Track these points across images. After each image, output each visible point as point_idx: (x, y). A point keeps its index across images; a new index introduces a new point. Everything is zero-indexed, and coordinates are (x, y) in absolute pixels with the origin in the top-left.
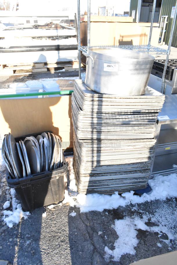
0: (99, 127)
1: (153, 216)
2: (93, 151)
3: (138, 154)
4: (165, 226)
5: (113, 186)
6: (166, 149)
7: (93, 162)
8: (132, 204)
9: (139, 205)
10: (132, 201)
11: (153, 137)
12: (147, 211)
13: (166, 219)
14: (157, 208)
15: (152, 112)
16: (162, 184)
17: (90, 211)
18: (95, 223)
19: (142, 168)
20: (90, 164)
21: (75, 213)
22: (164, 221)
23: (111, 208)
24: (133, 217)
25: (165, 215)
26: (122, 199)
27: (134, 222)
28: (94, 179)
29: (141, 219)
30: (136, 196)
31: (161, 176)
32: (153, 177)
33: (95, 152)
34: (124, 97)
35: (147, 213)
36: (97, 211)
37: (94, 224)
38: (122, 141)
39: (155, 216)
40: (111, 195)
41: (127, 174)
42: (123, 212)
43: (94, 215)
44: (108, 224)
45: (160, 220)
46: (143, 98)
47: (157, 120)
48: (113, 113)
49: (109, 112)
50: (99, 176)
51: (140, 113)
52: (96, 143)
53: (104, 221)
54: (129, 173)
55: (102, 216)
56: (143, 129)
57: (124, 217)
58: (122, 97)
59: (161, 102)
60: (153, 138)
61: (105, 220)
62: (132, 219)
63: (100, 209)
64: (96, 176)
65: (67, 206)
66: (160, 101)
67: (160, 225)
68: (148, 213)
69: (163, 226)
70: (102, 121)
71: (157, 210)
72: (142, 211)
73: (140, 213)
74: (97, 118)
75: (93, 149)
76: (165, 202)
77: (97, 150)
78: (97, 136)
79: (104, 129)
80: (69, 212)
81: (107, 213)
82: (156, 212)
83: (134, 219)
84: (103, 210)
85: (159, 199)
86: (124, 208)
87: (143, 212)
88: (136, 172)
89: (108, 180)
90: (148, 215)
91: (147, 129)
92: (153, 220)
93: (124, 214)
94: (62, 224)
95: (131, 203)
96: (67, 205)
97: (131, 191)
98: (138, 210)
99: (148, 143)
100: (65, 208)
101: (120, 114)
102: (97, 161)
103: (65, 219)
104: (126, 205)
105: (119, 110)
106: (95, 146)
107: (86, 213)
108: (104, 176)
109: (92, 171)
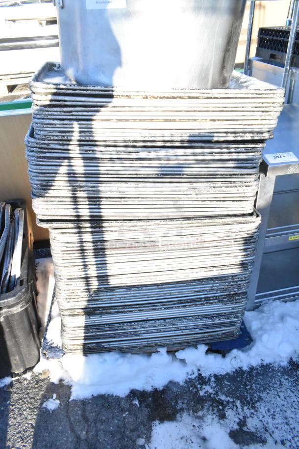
0: (89, 184)
1: (253, 411)
2: (82, 250)
3: (210, 257)
4: (283, 443)
5: (150, 335)
6: (290, 239)
7: (87, 278)
8: (203, 377)
9: (219, 379)
10: (202, 370)
11: (251, 212)
12: (237, 398)
13: (285, 421)
14: (265, 390)
15: (245, 138)
16: (280, 325)
17: (95, 395)
18: (102, 432)
19: (222, 291)
20: (81, 284)
21: (58, 401)
22: (279, 426)
23: (149, 389)
24: (200, 413)
25: (285, 409)
26: (177, 364)
27: (201, 431)
28: (96, 320)
29: (221, 421)
30: (211, 357)
31: (278, 302)
32: (260, 306)
33: (90, 253)
34: (156, 95)
35: (238, 403)
36: (112, 395)
37: (97, 435)
38: (162, 222)
39: (257, 411)
40: (149, 354)
41: (185, 306)
42: (176, 398)
43: (103, 406)
44: (135, 434)
45: (270, 425)
46: (215, 98)
47: (261, 161)
48: (129, 144)
49: (115, 141)
50: (111, 313)
51: (210, 142)
52: (90, 230)
53: (125, 427)
54: (189, 306)
55: (123, 410)
56: (221, 189)
57: (178, 415)
58: (148, 94)
59: (272, 109)
60: (251, 214)
61: (128, 422)
62: (197, 420)
63: (121, 391)
64: (101, 314)
65: (42, 380)
66: (268, 105)
67: (270, 441)
68: (241, 402)
69: (276, 442)
70: (100, 168)
71: (263, 395)
72: (227, 397)
73: (221, 402)
74: (84, 159)
75: (82, 246)
76: (285, 371)
77: (94, 249)
78: (88, 210)
79: (105, 189)
80: (45, 398)
81: (136, 402)
82: (260, 399)
83: (204, 421)
84: (127, 392)
85: (270, 364)
86: (181, 386)
87: (229, 399)
88: (207, 300)
89: (136, 323)
90: (240, 410)
91: (234, 190)
92: (252, 424)
93: (180, 405)
94: (18, 433)
95: (200, 375)
96: (42, 377)
97: (199, 346)
98: (217, 393)
99: (237, 228)
100: (36, 386)
101: (149, 145)
102: (98, 277)
103: (29, 417)
104: (187, 379)
105: (146, 135)
106: (88, 237)
107: (84, 402)
108: (123, 312)
109: (88, 301)
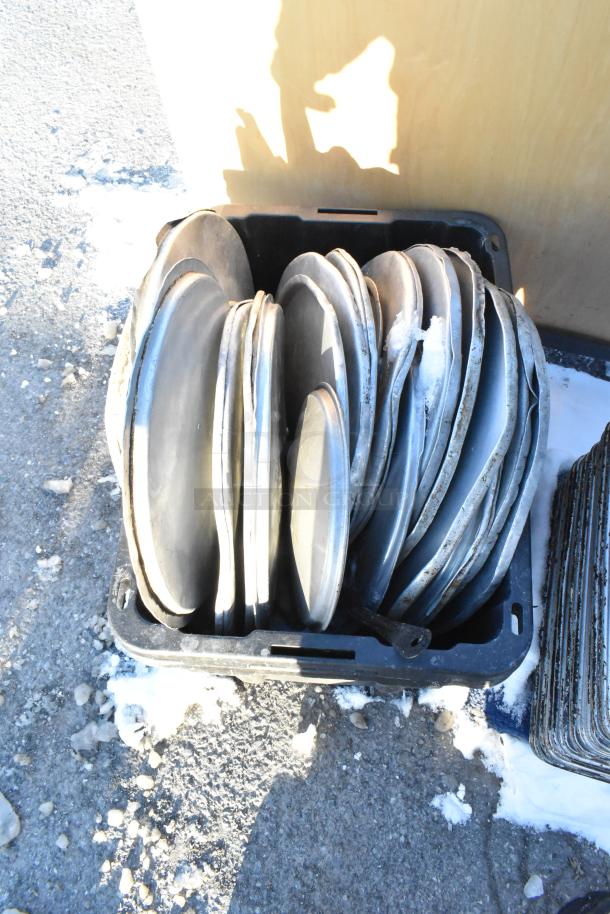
17: (554, 827)
21: (468, 809)
36: (593, 845)
43: (570, 866)
80: (440, 784)
107: (526, 836)
